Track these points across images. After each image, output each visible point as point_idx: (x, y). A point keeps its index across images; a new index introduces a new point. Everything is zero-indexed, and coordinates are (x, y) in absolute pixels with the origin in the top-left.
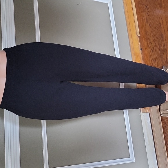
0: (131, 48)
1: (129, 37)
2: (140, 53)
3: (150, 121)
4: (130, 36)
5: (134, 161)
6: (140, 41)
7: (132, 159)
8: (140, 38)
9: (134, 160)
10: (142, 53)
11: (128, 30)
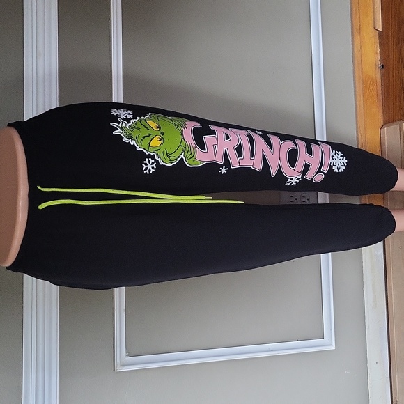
0: (356, 62)
1: (352, 32)
2: (378, 75)
3: (382, 251)
4: (356, 30)
5: (333, 347)
6: (382, 44)
7: (329, 342)
8: (382, 36)
9: (334, 344)
10: (383, 75)
11: (351, 14)
